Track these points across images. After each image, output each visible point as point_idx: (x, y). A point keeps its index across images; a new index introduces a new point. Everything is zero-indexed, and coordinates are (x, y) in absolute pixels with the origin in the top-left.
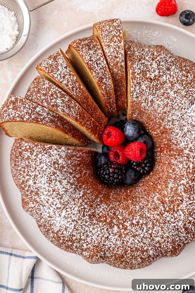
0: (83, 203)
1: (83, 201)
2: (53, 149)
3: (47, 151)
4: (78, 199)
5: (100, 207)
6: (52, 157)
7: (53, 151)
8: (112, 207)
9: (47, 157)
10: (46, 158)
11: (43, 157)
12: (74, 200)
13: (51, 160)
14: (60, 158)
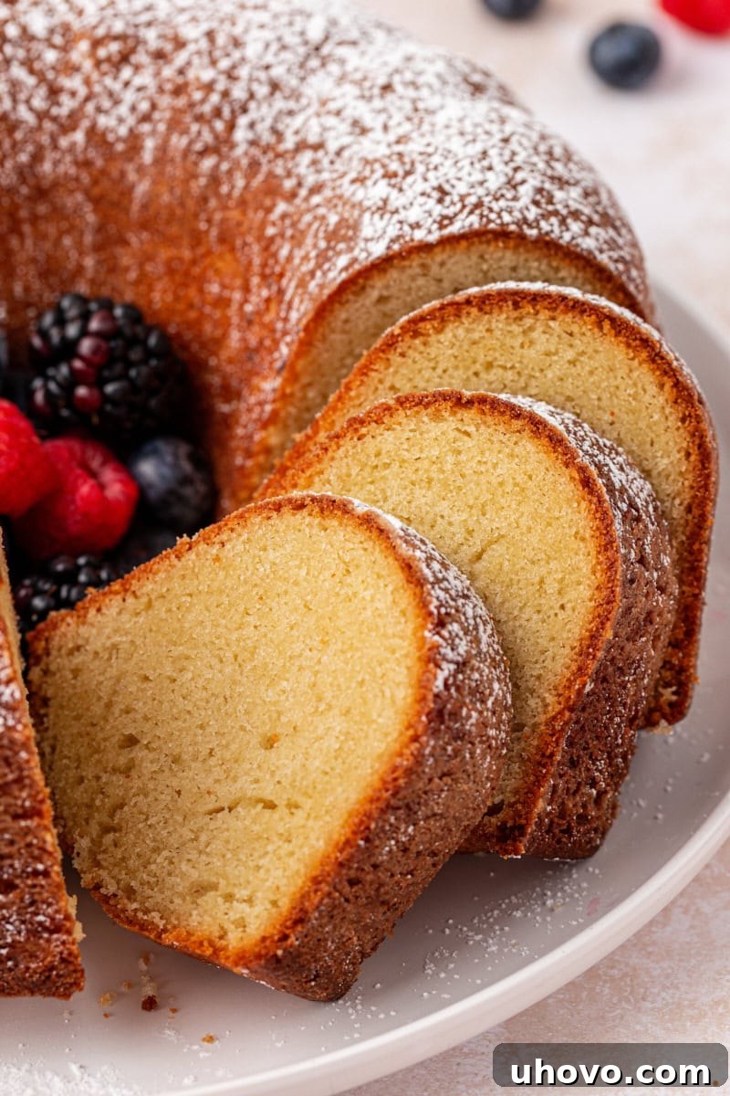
0: (221, 84)
1: (225, 94)
2: (430, 220)
3: (464, 207)
4: (252, 96)
5: (133, 109)
6: (427, 187)
7: (430, 213)
8: (74, 128)
9: (454, 182)
10: (460, 175)
11: (477, 176)
12: (275, 86)
13: (431, 175)
14: (385, 201)
